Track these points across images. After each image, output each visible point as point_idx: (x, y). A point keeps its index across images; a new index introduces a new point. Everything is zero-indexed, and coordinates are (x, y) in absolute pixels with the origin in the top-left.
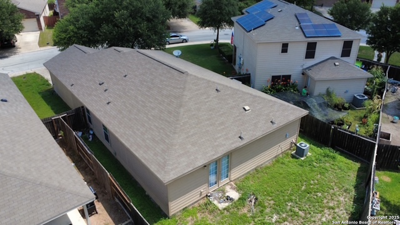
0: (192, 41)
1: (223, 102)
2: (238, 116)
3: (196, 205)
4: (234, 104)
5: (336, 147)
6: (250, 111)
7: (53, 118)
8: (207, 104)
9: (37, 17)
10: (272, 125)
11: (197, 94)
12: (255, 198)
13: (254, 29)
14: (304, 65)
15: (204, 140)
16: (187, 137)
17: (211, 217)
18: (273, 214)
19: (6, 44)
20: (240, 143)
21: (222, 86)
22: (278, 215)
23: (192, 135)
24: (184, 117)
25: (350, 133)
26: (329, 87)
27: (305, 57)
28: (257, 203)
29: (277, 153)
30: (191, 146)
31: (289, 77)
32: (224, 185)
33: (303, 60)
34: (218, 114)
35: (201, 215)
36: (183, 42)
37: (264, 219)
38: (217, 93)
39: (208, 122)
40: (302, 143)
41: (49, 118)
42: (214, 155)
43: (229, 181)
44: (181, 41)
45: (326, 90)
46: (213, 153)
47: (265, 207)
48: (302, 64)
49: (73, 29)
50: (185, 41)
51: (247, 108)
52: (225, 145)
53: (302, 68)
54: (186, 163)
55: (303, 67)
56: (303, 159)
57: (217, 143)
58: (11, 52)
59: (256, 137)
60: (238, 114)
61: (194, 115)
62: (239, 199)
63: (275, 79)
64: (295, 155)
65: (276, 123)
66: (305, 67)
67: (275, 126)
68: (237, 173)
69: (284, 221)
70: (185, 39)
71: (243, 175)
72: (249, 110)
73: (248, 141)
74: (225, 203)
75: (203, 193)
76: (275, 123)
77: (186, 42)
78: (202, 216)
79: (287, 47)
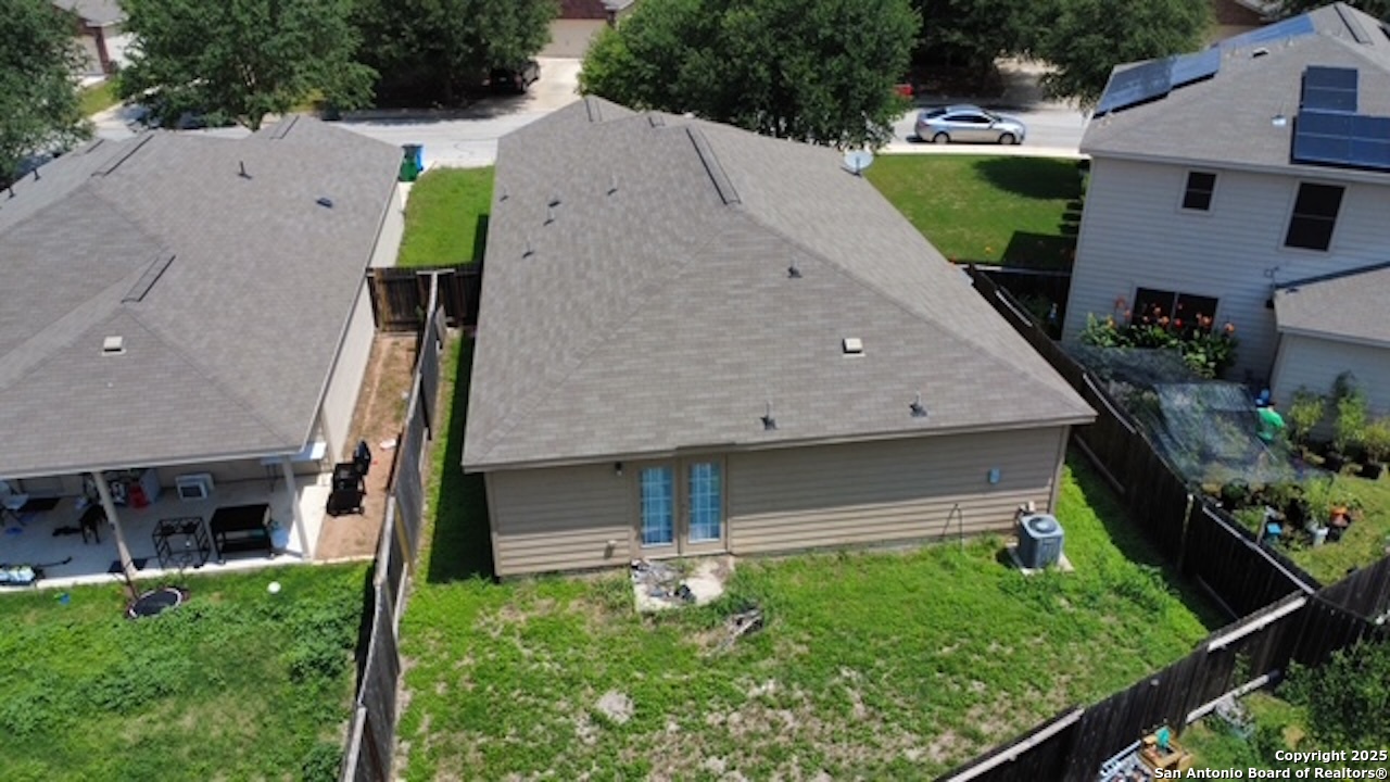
0: (1037, 144)
1: (787, 309)
2: (807, 360)
3: (590, 578)
4: (820, 322)
5: (1200, 578)
6: (862, 355)
7: (419, 273)
8: (729, 302)
9: (609, 17)
10: (909, 416)
11: (719, 269)
12: (758, 618)
13: (1116, 110)
14: (1277, 269)
15: (648, 394)
16: (604, 375)
17: (598, 620)
18: (770, 677)
19: (504, 83)
20: (755, 435)
21: (818, 263)
22: (782, 687)
23: (621, 373)
24: (634, 319)
25: (1238, 535)
26: (1349, 372)
27: (1283, 238)
28: (754, 634)
29: (946, 527)
30: (597, 399)
31: (1209, 305)
32: (701, 556)
33: (1277, 249)
34: (744, 338)
35: (580, 605)
36: (999, 143)
37: (730, 680)
38: (786, 279)
39: (693, 352)
40: (1039, 520)
41: (408, 269)
42: (646, 442)
43: (723, 551)
44: (996, 137)
45: (1333, 379)
46: (651, 436)
47: (767, 652)
48: (1272, 267)
49: (620, 54)
50: (1007, 139)
51: (853, 344)
52: (701, 425)
53: (1269, 281)
54: (550, 438)
55: (1272, 276)
56: (1026, 571)
57: (682, 415)
58: (506, 107)
59: (821, 434)
60: (810, 355)
61: (667, 322)
62: (712, 605)
63: (1149, 301)
64: (1011, 552)
65: (929, 413)
66: (1280, 278)
67: (919, 422)
68: (754, 534)
69: (784, 708)
70: (1011, 135)
71: (785, 553)
72: (858, 352)
73: (785, 437)
74: (666, 600)
75: (616, 552)
76: (924, 414)
77: (1014, 143)
78: (582, 609)
79: (1210, 187)
